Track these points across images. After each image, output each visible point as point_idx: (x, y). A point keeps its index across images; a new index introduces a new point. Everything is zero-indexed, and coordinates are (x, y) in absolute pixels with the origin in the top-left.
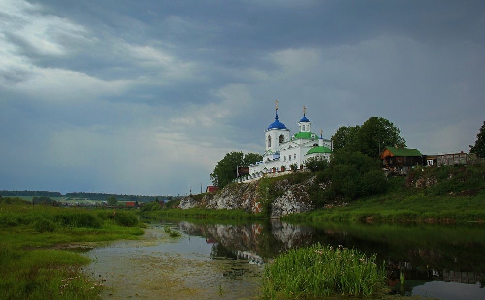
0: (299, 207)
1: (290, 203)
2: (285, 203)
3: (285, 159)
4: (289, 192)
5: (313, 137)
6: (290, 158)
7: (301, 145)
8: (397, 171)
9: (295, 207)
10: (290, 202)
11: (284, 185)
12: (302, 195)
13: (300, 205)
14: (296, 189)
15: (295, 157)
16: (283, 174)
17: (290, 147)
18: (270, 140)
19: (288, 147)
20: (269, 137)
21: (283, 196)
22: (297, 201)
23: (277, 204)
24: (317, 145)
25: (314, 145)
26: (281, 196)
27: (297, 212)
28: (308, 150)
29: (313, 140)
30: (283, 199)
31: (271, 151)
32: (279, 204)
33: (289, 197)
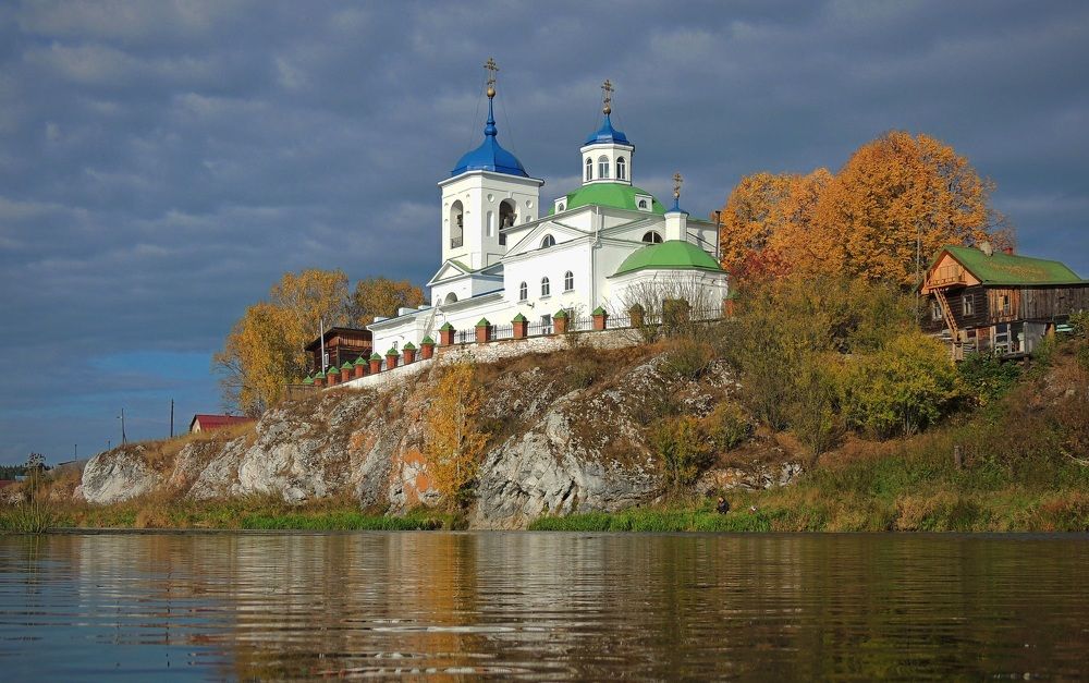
0: (595, 483)
1: (559, 463)
2: (540, 466)
3: (524, 295)
4: (555, 420)
5: (642, 204)
6: (546, 290)
7: (592, 234)
8: (999, 339)
9: (579, 480)
10: (560, 459)
11: (527, 391)
12: (612, 431)
13: (601, 472)
14: (582, 406)
15: (569, 285)
16: (523, 347)
17: (549, 242)
18: (460, 218)
19: (537, 242)
20: (458, 205)
21: (528, 436)
22: (589, 457)
23: (500, 467)
24: (658, 239)
25: (647, 237)
26: (519, 438)
27: (590, 501)
28: (622, 255)
29: (645, 216)
30: (528, 445)
31: (465, 261)
32: (509, 471)
33: (556, 439)
